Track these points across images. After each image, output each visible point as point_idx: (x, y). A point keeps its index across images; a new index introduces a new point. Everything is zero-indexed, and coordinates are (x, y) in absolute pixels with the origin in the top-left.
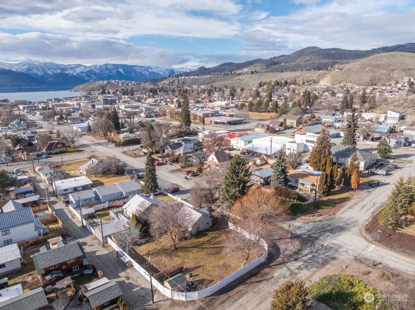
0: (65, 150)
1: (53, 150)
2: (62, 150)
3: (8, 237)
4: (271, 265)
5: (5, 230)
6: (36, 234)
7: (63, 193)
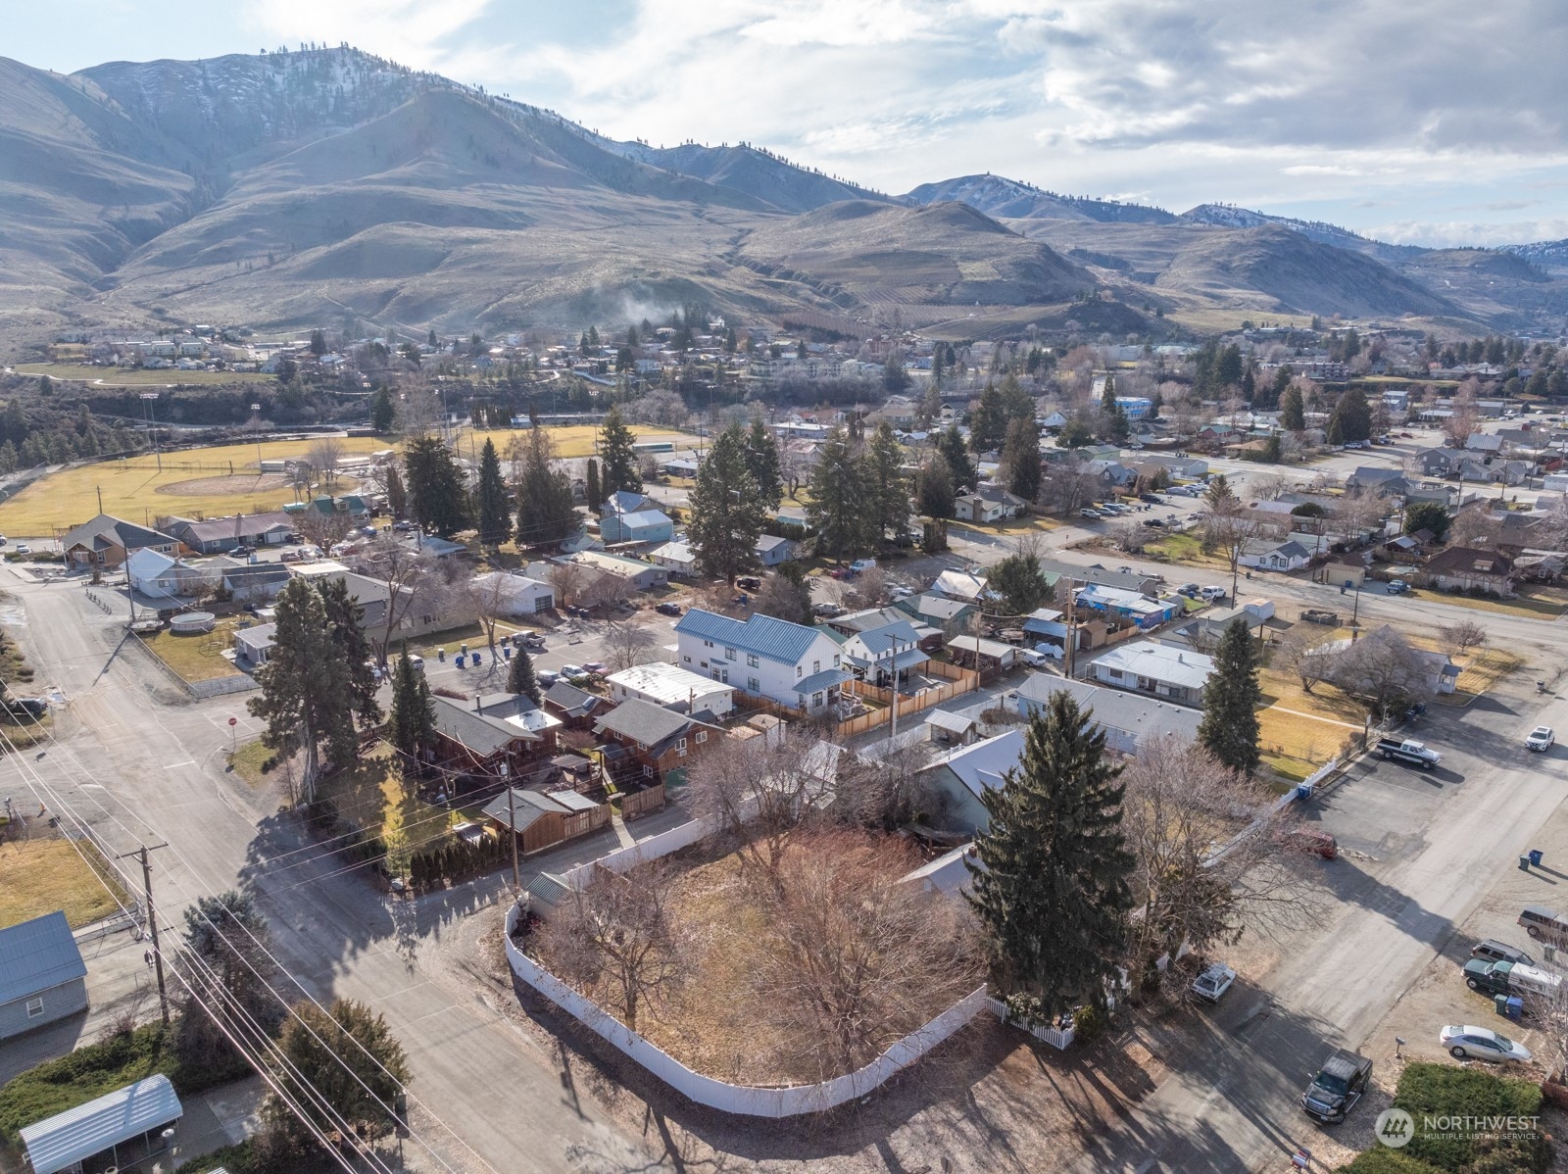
0: (1498, 589)
1: (1449, 573)
3: (755, 673)
4: (667, 1121)
5: (754, 654)
6: (794, 697)
7: (1103, 676)
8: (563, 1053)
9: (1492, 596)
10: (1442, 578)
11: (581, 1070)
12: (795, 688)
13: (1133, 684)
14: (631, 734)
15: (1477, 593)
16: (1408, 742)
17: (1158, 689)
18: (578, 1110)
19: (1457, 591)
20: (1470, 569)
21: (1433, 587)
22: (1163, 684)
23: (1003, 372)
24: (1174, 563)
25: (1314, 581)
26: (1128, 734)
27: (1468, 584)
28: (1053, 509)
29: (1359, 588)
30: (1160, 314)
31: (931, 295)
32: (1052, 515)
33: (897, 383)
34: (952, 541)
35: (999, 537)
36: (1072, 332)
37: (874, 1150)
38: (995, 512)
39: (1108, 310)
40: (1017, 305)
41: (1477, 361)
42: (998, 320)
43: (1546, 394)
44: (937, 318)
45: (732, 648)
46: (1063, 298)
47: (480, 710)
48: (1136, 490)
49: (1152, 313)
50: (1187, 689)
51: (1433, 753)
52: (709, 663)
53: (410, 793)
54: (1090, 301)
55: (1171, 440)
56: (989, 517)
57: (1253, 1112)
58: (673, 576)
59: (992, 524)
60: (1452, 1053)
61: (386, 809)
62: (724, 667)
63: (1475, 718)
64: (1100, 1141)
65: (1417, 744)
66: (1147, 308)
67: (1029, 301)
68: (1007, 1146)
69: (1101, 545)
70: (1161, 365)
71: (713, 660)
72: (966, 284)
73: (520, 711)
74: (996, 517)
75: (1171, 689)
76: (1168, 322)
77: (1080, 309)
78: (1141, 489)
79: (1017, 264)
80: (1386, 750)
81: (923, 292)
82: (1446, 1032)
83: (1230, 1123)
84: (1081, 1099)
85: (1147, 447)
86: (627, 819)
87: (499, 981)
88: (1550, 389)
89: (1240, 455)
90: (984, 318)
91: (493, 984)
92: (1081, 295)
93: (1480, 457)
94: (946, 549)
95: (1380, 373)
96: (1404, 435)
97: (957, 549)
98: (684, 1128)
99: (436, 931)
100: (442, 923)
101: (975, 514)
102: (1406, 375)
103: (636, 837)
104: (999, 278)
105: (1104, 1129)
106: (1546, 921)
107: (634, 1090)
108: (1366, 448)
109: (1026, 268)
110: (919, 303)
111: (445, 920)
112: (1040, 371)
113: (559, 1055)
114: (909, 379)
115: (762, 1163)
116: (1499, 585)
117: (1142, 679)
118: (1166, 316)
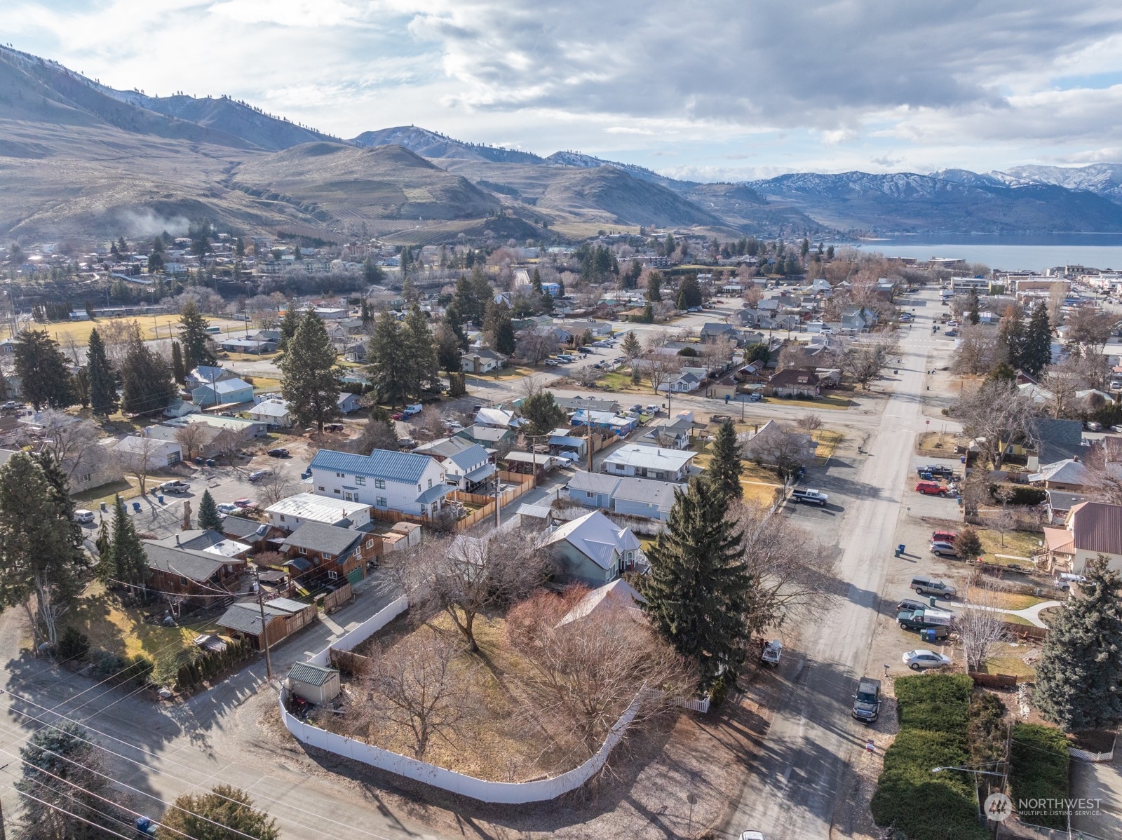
0: (812, 393)
1: (784, 386)
2: (806, 392)
3: (382, 493)
4: (475, 821)
5: (380, 481)
6: (417, 507)
7: (613, 470)
8: (371, 792)
9: (809, 398)
10: (780, 389)
11: (392, 801)
12: (417, 501)
13: (632, 472)
14: (317, 548)
15: (801, 397)
16: (809, 490)
17: (649, 474)
18: (404, 830)
19: (789, 397)
20: (795, 382)
21: (776, 395)
22: (652, 471)
23: (450, 267)
24: (618, 392)
25: (708, 397)
26: (651, 505)
27: (795, 392)
28: (525, 360)
29: (735, 399)
30: (545, 226)
31: (386, 212)
32: (526, 365)
33: (374, 277)
34: (469, 388)
35: (497, 382)
36: (489, 238)
37: (624, 803)
38: (489, 365)
39: (511, 223)
40: (449, 220)
41: (741, 254)
42: (437, 230)
43: (783, 274)
44: (393, 229)
45: (360, 477)
46: (479, 215)
47: (180, 546)
48: (574, 345)
49: (540, 225)
50: (668, 472)
51: (824, 496)
52: (342, 490)
53: (138, 621)
54: (499, 217)
55: (582, 311)
56: (486, 369)
57: (829, 726)
58: (270, 428)
59: (488, 373)
60: (912, 668)
61: (123, 635)
62: (355, 491)
63: (833, 472)
64: (755, 764)
65: (816, 491)
66: (536, 222)
67: (456, 217)
68: (704, 781)
69: (567, 383)
70: (555, 260)
71: (345, 487)
72: (410, 205)
73: (214, 543)
74: (490, 369)
75: (657, 474)
76: (551, 231)
77: (493, 222)
78: (577, 345)
79: (446, 191)
80: (798, 497)
81: (380, 210)
82: (906, 657)
83: (818, 734)
84: (732, 741)
85: (568, 316)
86: (329, 613)
87: (291, 750)
88: (786, 270)
89: (627, 318)
90: (427, 229)
91: (287, 753)
92: (492, 213)
93: (768, 314)
94: (465, 393)
95: (689, 263)
96: (719, 302)
97: (473, 392)
98: (489, 822)
99: (217, 723)
100: (219, 716)
101: (475, 368)
102: (705, 264)
103: (342, 625)
104: (434, 200)
105: (755, 757)
106: (925, 584)
107: (439, 805)
108: (700, 311)
109: (452, 194)
110: (378, 218)
111: (220, 713)
112: (476, 266)
113: (369, 794)
114: (383, 273)
115: (557, 832)
116: (812, 391)
117: (637, 469)
118: (549, 227)
